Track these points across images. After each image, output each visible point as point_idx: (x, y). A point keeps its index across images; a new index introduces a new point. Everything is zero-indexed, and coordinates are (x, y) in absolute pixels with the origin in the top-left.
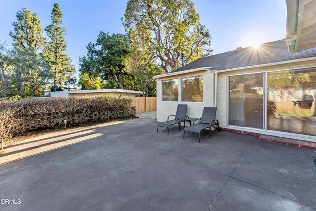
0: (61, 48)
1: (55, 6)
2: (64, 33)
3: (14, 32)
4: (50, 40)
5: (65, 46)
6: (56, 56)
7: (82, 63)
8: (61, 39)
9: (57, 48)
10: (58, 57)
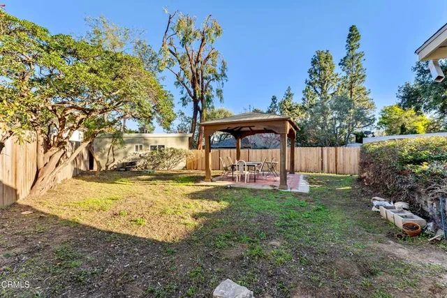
0: (359, 80)
1: (352, 29)
2: (362, 58)
3: (309, 79)
4: (344, 74)
5: (364, 76)
6: (351, 92)
7: (402, 94)
8: (359, 68)
9: (352, 82)
10: (353, 94)
